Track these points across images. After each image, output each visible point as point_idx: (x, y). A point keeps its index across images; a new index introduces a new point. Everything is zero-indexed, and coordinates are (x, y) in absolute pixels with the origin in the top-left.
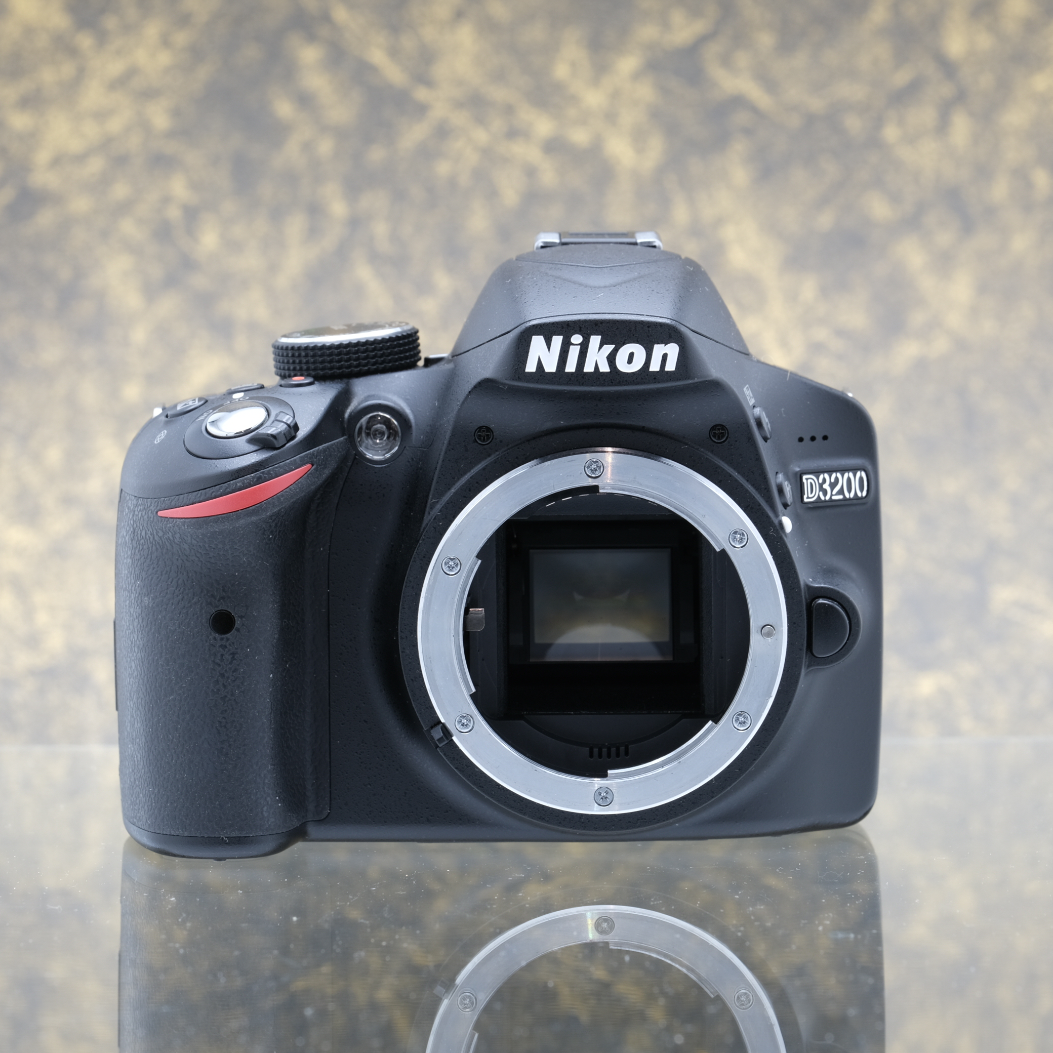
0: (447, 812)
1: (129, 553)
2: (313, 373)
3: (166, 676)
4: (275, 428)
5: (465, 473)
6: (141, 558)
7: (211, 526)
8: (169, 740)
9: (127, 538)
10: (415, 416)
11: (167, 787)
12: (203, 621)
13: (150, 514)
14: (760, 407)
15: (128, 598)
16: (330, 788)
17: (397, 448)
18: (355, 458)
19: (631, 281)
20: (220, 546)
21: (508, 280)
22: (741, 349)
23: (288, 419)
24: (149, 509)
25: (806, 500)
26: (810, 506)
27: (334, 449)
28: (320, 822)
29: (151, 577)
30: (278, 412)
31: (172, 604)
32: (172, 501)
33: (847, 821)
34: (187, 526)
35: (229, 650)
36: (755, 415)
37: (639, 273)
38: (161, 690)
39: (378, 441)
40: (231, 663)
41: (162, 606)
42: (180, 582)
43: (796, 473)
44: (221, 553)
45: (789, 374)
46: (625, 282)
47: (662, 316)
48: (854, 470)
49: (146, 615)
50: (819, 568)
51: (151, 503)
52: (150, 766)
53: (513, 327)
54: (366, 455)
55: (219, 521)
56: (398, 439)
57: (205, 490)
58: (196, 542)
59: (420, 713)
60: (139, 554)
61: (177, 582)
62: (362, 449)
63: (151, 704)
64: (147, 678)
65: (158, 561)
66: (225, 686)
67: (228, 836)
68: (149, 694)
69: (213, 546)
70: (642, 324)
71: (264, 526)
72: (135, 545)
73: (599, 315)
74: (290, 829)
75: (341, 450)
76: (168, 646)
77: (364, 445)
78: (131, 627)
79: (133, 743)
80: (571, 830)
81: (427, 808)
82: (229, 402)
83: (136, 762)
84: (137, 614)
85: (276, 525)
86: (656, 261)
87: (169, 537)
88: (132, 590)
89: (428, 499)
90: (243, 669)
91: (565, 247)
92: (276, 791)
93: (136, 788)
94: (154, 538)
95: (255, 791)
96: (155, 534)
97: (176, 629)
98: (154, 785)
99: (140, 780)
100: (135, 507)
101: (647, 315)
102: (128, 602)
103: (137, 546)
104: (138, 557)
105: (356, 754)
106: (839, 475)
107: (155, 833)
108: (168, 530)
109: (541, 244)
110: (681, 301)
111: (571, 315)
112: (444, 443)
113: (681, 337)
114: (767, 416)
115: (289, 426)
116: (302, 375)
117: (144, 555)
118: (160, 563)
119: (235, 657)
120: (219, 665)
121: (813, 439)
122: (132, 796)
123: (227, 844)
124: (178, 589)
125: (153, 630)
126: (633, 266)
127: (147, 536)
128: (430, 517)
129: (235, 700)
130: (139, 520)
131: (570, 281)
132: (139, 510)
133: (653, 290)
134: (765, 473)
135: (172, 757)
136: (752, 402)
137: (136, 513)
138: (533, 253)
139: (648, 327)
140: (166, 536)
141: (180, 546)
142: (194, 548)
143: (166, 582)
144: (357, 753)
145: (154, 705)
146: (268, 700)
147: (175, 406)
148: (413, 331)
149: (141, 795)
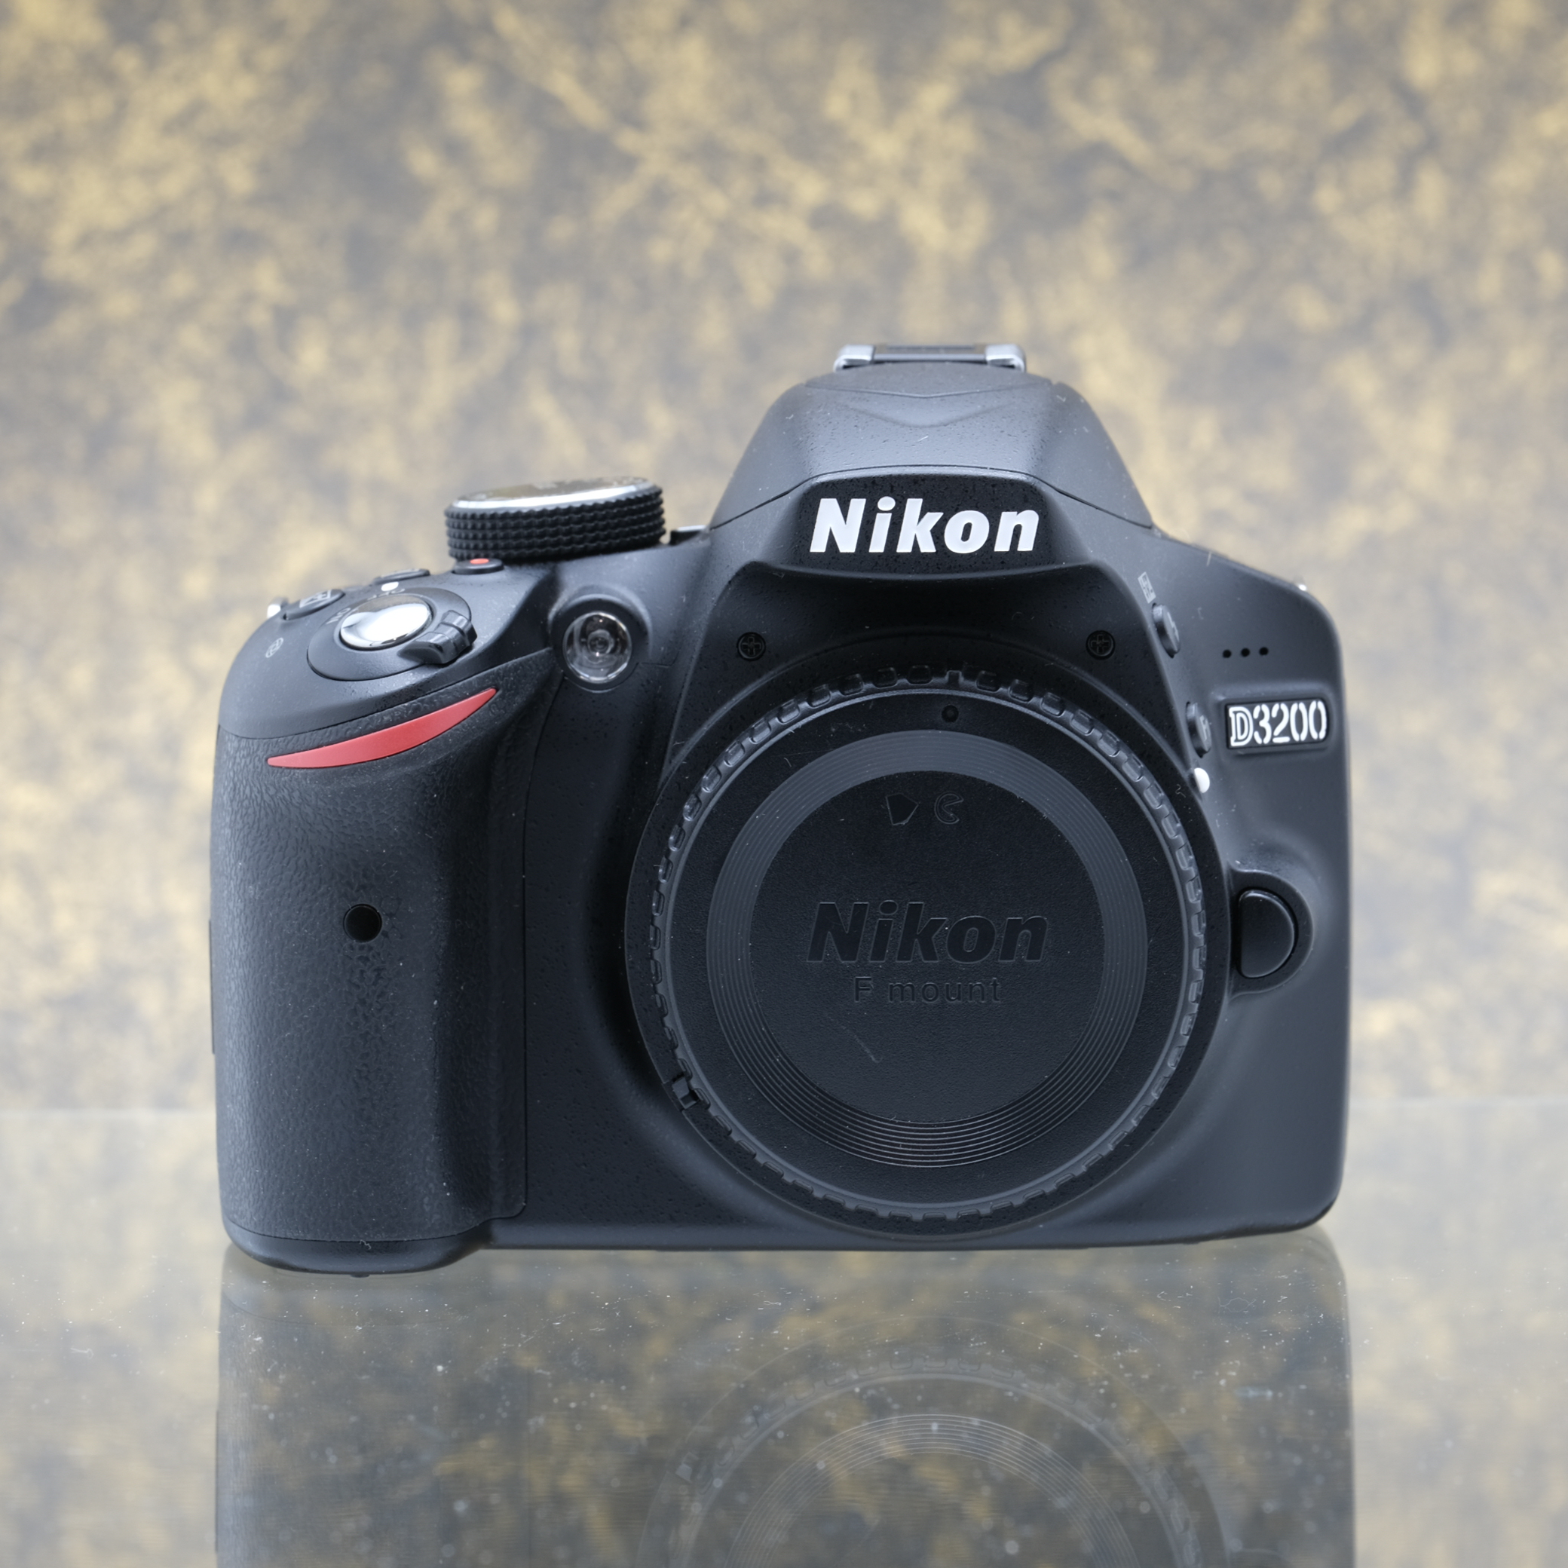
0: (700, 1205)
1: (228, 820)
2: (503, 553)
3: (280, 1003)
4: (440, 635)
5: (723, 702)
6: (244, 827)
7: (345, 779)
8: (284, 1098)
9: (225, 798)
10: (653, 618)
11: (282, 1167)
12: (334, 920)
13: (257, 763)
14: (1163, 605)
15: (226, 886)
16: (526, 1169)
17: (625, 665)
18: (563, 680)
19: (970, 417)
20: (359, 810)
21: (790, 416)
22: (1138, 520)
23: (460, 621)
24: (255, 755)
25: (1233, 744)
26: (1240, 752)
27: (530, 666)
28: (512, 1219)
29: (258, 855)
30: (446, 610)
31: (289, 895)
32: (288, 743)
33: (1297, 1222)
34: (310, 780)
35: (373, 964)
36: (1155, 617)
37: (984, 406)
38: (273, 1025)
39: (598, 654)
40: (375, 984)
41: (274, 899)
42: (300, 862)
43: (1219, 705)
44: (361, 820)
45: (1210, 557)
46: (961, 419)
47: (1014, 470)
48: (1307, 699)
49: (251, 912)
50: (1253, 845)
51: (259, 746)
52: (257, 1136)
53: (793, 486)
54: (579, 675)
55: (357, 773)
56: (628, 652)
57: (336, 727)
58: (323, 804)
59: (657, 1059)
60: (241, 822)
61: (296, 863)
62: (574, 666)
63: (257, 1044)
64: (253, 1005)
65: (269, 831)
66: (365, 1017)
67: (370, 1240)
68: (255, 1030)
69: (348, 810)
70: (984, 481)
71: (424, 780)
72: (236, 808)
73: (920, 468)
74: (465, 1230)
75: (541, 668)
76: (283, 958)
77: (577, 660)
78: (230, 930)
79: (233, 1102)
80: (880, 1233)
81: (670, 1200)
82: (375, 596)
83: (237, 1131)
84: (239, 911)
85: (443, 778)
86: (1010, 389)
87: (284, 796)
88: (231, 874)
89: (669, 740)
90: (393, 992)
91: (878, 367)
92: (443, 1173)
93: (236, 1169)
94: (262, 798)
95: (410, 1174)
96: (264, 791)
97: (294, 933)
98: (262, 1164)
99: (243, 1156)
100: (236, 752)
101: (991, 469)
102: (226, 892)
103: (238, 810)
104: (239, 826)
105: (564, 1119)
106: (1284, 707)
107: (264, 1235)
108: (282, 786)
109: (843, 363)
110: (1044, 447)
111: (879, 467)
112: (692, 658)
113: (1042, 500)
114: (1174, 619)
115: (461, 631)
116: (486, 557)
117: (248, 823)
118: (271, 834)
119: (382, 975)
120: (358, 987)
121: (1245, 652)
122: (231, 1180)
123: (369, 1251)
124: (297, 874)
125: (260, 935)
126: (975, 395)
127: (253, 795)
128: (671, 768)
129: (381, 1038)
130: (242, 771)
131: (880, 418)
132: (241, 755)
133: (1002, 432)
134: (1169, 703)
135: (289, 1123)
136: (1151, 597)
137: (238, 760)
138: (831, 376)
139: (993, 486)
140: (279, 795)
141: (300, 809)
142: (321, 812)
143: (281, 863)
144: (565, 1117)
145: (263, 1046)
146: (431, 1039)
147: (297, 603)
148: (653, 492)
149: (244, 1179)
